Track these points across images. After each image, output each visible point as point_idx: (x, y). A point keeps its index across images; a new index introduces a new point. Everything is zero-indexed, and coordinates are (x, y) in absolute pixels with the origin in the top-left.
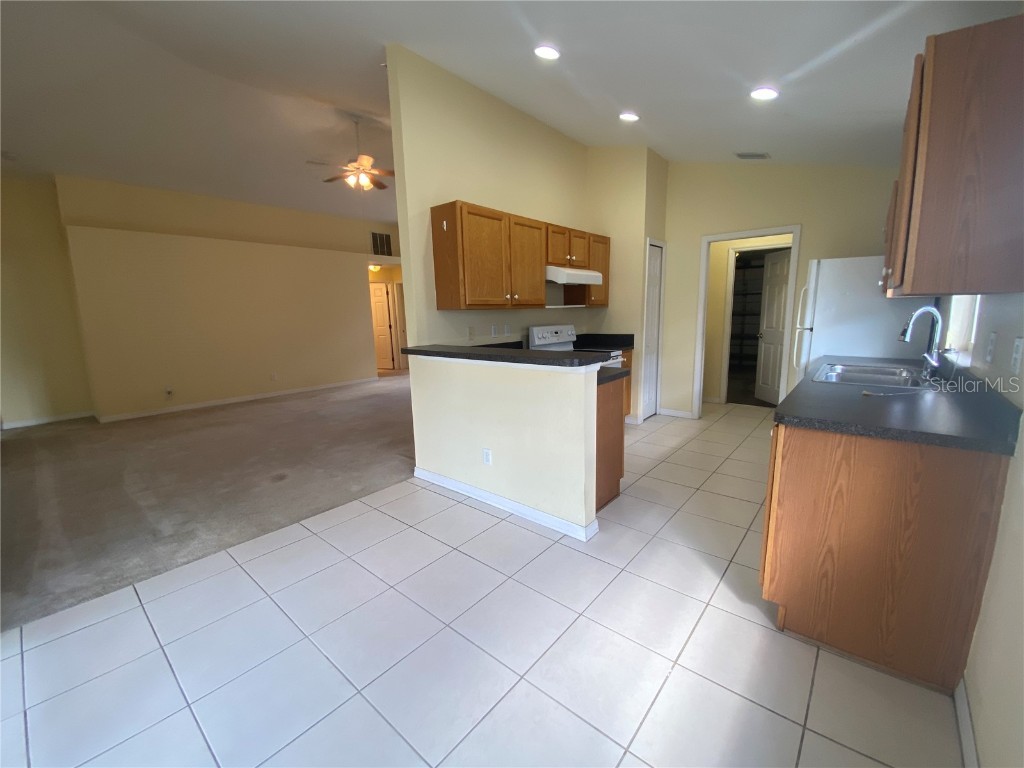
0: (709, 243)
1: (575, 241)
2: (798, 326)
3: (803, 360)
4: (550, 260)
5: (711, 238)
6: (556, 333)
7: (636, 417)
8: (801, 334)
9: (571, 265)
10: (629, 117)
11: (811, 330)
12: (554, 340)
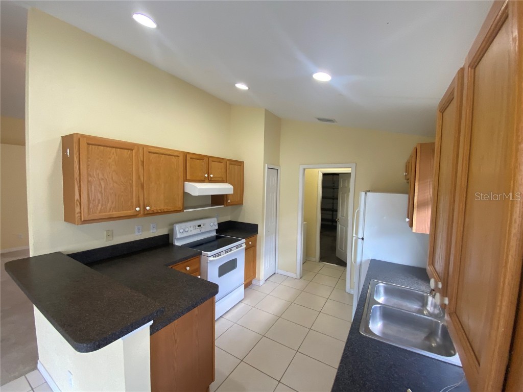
0: (304, 169)
1: (213, 165)
2: (354, 235)
3: (358, 260)
4: (188, 177)
5: (305, 166)
6: (199, 226)
7: (259, 280)
8: (356, 241)
9: (211, 181)
10: (242, 86)
11: (363, 239)
12: (198, 231)
